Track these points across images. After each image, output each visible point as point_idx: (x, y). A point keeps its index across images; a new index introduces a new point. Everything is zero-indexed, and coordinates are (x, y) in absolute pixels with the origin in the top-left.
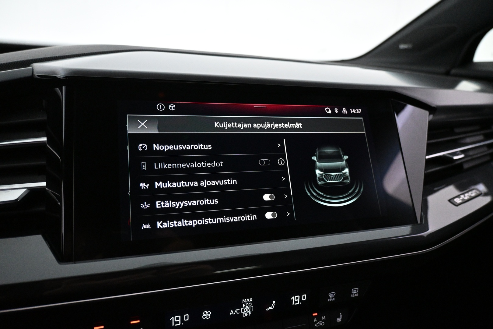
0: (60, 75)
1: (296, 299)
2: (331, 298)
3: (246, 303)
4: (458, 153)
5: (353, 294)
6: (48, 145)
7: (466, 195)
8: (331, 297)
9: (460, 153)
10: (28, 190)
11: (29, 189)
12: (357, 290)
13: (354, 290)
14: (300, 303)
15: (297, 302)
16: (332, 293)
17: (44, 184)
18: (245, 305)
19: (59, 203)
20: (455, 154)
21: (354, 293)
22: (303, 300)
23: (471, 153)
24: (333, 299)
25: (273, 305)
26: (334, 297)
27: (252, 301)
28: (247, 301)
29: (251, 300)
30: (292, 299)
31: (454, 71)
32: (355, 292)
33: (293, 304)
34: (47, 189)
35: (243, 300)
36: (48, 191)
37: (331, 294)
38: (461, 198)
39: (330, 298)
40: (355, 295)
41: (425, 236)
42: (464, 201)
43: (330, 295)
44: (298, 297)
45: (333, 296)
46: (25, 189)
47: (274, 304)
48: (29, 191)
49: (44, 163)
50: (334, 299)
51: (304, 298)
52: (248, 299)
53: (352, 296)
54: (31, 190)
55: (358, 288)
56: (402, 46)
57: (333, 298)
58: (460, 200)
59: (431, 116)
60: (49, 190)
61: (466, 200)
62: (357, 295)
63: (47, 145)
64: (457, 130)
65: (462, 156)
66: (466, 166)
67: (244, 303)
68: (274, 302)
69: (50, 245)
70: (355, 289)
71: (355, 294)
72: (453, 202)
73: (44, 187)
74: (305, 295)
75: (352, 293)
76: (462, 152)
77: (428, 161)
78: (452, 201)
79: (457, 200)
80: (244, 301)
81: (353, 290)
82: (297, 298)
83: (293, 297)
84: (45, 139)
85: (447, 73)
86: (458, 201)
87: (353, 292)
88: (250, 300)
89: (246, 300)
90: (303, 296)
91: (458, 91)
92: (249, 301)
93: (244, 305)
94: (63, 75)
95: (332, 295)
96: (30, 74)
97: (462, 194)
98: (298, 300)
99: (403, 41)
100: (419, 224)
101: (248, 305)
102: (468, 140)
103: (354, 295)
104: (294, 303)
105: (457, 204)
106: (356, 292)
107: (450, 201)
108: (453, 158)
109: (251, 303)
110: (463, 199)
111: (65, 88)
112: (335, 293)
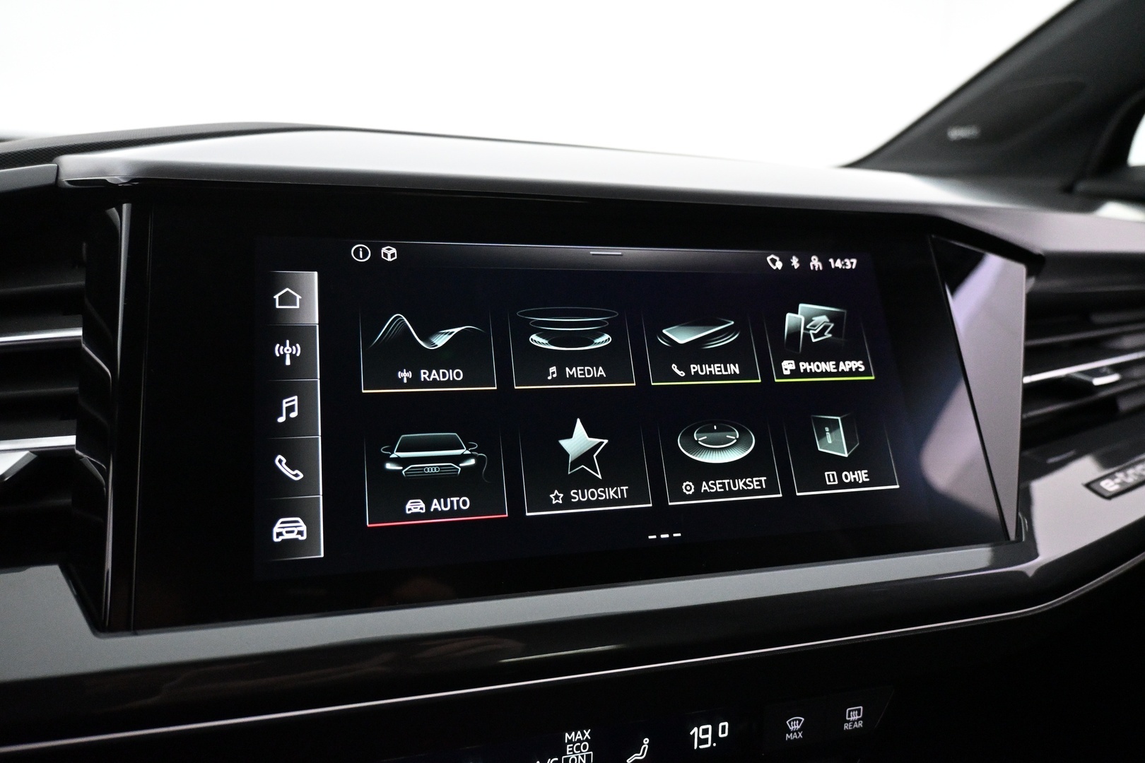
0: (118, 176)
2: (793, 732)
3: (574, 743)
4: (1104, 370)
5: (849, 722)
7: (1130, 472)
8: (792, 728)
9: (1109, 371)
10: (33, 455)
11: (33, 451)
12: (859, 710)
13: (853, 711)
14: (714, 745)
15: (705, 741)
16: (796, 720)
17: (70, 440)
18: (572, 747)
20: (1097, 373)
21: (851, 719)
22: (721, 735)
23: (1135, 373)
24: (798, 735)
25: (645, 748)
26: (800, 730)
27: (589, 738)
28: (577, 737)
29: (587, 734)
30: (691, 733)
31: (1082, 186)
32: (854, 717)
33: (696, 747)
34: (77, 452)
35: (567, 735)
37: (793, 721)
38: (1117, 481)
39: (789, 732)
40: (856, 725)
41: (1030, 571)
42: (1125, 487)
43: (790, 723)
44: (708, 729)
45: (798, 727)
46: (25, 453)
47: (647, 746)
48: (36, 456)
49: (74, 389)
50: (800, 734)
51: (723, 732)
52: (579, 732)
53: (846, 727)
54: (37, 453)
55: (861, 707)
56: (956, 133)
57: (797, 731)
58: (1116, 484)
59: (1033, 280)
60: (84, 455)
61: (1129, 484)
62: (860, 724)
63: (82, 346)
64: (1098, 318)
65: (1114, 378)
66: (1125, 405)
67: (570, 742)
68: (646, 741)
69: (76, 590)
70: (855, 710)
71: (854, 722)
72: (1099, 490)
73: (72, 448)
74: (726, 724)
75: (847, 719)
76: (1115, 368)
77: (1028, 389)
78: (1094, 486)
79: (1107, 484)
80: (570, 738)
81: (850, 711)
82: (705, 732)
83: (696, 729)
84: (78, 332)
85: (1069, 189)
86: (1111, 486)
87: (849, 717)
88: (583, 735)
89: (573, 733)
90: (721, 725)
92: (581, 737)
93: (570, 747)
94: (124, 178)
95: (795, 725)
96: (51, 180)
97: (1119, 471)
98: (709, 736)
99: (957, 120)
100: (1013, 542)
101: (578, 748)
102: (1128, 342)
103: (853, 725)
104: (699, 744)
105: (1107, 495)
106: (857, 717)
107: (1088, 486)
108: (1091, 384)
109: (587, 743)
110: (1122, 483)
111: (127, 207)
112: (803, 719)
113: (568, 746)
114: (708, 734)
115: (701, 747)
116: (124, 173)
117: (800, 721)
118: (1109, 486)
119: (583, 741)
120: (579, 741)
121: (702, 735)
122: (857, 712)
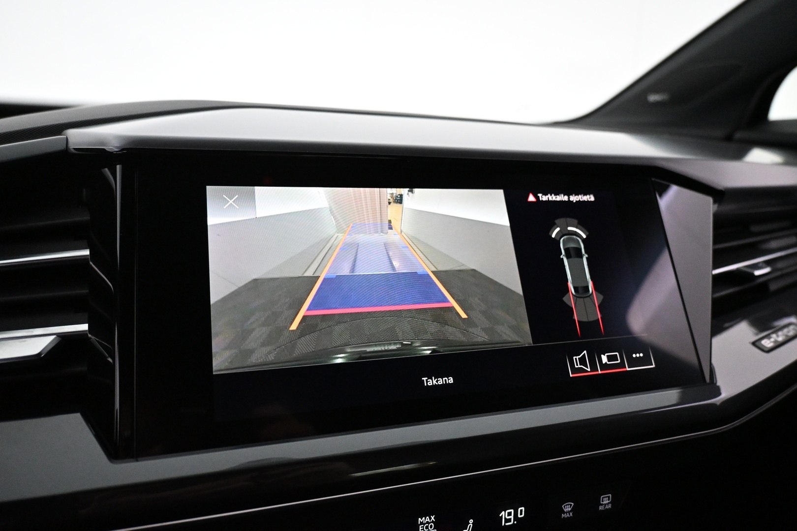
0: (113, 146)
1: (508, 516)
2: (567, 513)
3: (424, 524)
4: (761, 265)
5: (602, 505)
6: (91, 263)
7: (780, 333)
8: (565, 510)
9: (764, 265)
10: (58, 338)
11: (59, 335)
12: (609, 497)
13: (605, 497)
14: (515, 522)
15: (509, 520)
16: (568, 505)
17: (85, 327)
18: (423, 527)
19: (110, 360)
20: (756, 266)
21: (604, 503)
22: (519, 516)
23: (780, 265)
24: (570, 514)
25: (470, 526)
26: (571, 511)
27: (434, 520)
28: (426, 520)
29: (433, 518)
30: (500, 515)
31: (738, 135)
32: (606, 501)
33: (503, 524)
34: (90, 336)
35: (420, 519)
36: (90, 338)
37: (567, 505)
38: (772, 340)
39: (564, 513)
40: (607, 507)
41: (718, 404)
42: (777, 344)
43: (564, 507)
44: (511, 512)
45: (570, 509)
46: (54, 337)
47: (472, 525)
48: (60, 339)
49: (85, 291)
50: (571, 514)
51: (521, 514)
52: (428, 517)
53: (601, 508)
54: (62, 337)
55: (610, 495)
56: (653, 98)
57: (569, 512)
58: (771, 342)
59: (716, 206)
60: (93, 337)
61: (779, 342)
62: (610, 506)
63: (89, 263)
64: (755, 228)
65: (767, 270)
66: (773, 287)
67: (422, 523)
68: (471, 521)
69: (94, 431)
70: (606, 497)
71: (605, 504)
72: (760, 346)
73: (85, 332)
74: (523, 508)
75: (602, 503)
76: (768, 263)
77: (716, 278)
78: (757, 344)
79: (766, 342)
80: (422, 521)
81: (603, 498)
82: (510, 514)
83: (503, 513)
84: (86, 252)
85: (729, 138)
86: (769, 344)
87: (603, 501)
88: (430, 518)
89: (424, 518)
90: (520, 509)
91: (749, 163)
92: (429, 520)
93: (421, 527)
94: (117, 147)
95: (567, 508)
96: (63, 147)
97: (773, 333)
98: (512, 517)
99: (654, 89)
100: (709, 384)
101: (427, 527)
102: (774, 244)
103: (605, 506)
104: (505, 522)
105: (766, 349)
106: (608, 502)
107: (754, 344)
108: (753, 274)
109: (432, 524)
110: (776, 341)
111: (119, 168)
112: (573, 504)
113: (420, 526)
114: (511, 515)
115: (507, 524)
116: (118, 145)
117: (571, 505)
118: (767, 343)
119: (430, 523)
120: (428, 523)
121: (507, 516)
122: (607, 498)
